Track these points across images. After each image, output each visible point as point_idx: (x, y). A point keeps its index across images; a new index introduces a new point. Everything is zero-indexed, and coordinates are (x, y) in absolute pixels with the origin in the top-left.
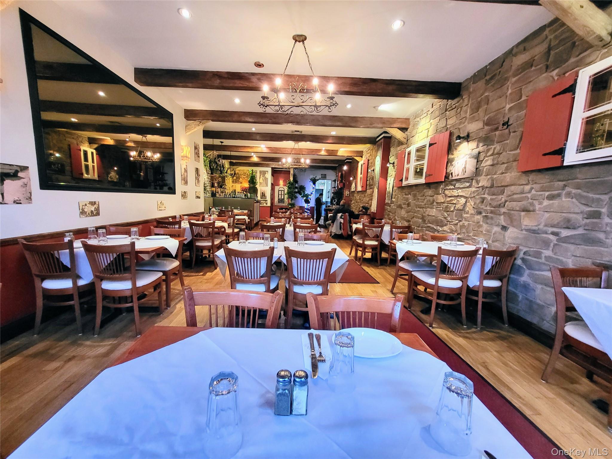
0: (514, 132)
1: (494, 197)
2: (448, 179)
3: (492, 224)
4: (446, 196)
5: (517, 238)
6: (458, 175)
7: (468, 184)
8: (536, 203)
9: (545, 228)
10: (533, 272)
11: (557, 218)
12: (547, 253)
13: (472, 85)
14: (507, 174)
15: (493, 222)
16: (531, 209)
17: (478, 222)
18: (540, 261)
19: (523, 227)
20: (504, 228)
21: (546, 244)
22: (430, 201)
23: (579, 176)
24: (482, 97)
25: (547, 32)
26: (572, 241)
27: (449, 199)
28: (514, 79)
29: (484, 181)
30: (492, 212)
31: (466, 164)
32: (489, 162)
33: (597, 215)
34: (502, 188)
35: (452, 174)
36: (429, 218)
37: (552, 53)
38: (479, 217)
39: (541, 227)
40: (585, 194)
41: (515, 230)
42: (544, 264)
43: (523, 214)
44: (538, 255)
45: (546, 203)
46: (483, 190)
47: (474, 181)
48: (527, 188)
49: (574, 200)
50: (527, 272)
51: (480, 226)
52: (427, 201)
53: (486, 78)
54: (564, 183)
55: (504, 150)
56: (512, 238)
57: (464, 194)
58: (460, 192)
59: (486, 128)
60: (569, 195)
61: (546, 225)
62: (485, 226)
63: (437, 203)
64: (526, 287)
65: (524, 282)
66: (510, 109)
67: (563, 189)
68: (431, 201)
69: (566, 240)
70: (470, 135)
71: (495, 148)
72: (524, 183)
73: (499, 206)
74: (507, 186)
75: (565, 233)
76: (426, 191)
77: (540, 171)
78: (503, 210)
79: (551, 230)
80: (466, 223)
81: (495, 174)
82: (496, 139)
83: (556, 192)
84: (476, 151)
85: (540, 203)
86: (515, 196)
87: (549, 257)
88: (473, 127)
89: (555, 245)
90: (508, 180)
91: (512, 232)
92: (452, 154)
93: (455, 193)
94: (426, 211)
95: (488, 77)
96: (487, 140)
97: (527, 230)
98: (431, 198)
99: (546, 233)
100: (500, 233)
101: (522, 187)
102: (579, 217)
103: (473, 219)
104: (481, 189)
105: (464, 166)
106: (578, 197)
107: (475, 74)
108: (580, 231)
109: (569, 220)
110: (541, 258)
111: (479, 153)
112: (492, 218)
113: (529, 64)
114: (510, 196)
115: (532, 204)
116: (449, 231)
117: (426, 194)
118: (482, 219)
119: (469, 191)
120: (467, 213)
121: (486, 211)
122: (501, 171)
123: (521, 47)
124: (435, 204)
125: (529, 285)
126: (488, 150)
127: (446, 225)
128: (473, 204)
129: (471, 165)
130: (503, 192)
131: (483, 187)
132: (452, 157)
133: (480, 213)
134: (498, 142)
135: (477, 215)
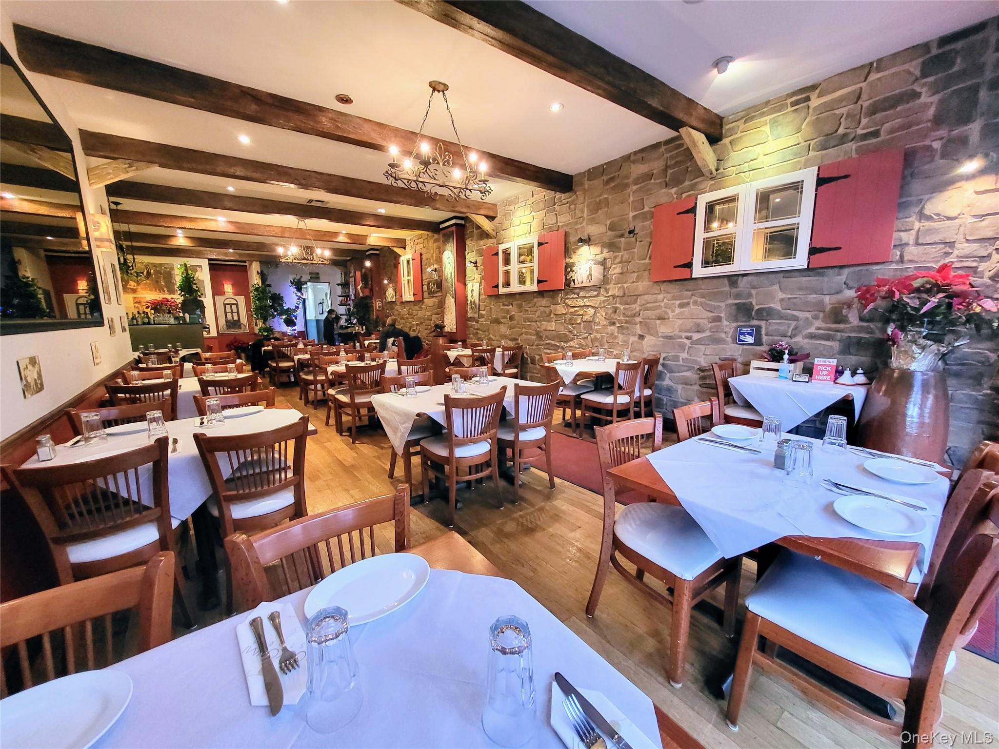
0: (641, 241)
1: (627, 306)
2: (569, 286)
3: (629, 334)
4: (568, 305)
5: (655, 345)
6: (582, 282)
7: (595, 293)
8: (669, 311)
9: (681, 334)
10: (673, 374)
11: (689, 324)
12: (684, 355)
13: (586, 182)
14: (639, 283)
15: (629, 332)
16: (666, 317)
17: (612, 334)
18: (678, 363)
19: (660, 334)
20: (641, 337)
21: (682, 347)
22: (545, 312)
23: (703, 287)
24: (601, 198)
25: (663, 148)
26: (703, 343)
27: (573, 310)
28: (635, 187)
29: (614, 290)
30: (627, 322)
31: (591, 271)
32: (618, 270)
33: (718, 319)
34: (635, 297)
35: (574, 281)
36: (547, 333)
37: (670, 171)
38: (613, 328)
39: (677, 332)
40: (709, 302)
41: (652, 338)
42: (683, 366)
43: (658, 322)
44: (676, 358)
45: (678, 311)
46: (614, 299)
47: (602, 290)
48: (660, 297)
49: (700, 307)
50: (668, 375)
51: (616, 337)
52: (541, 313)
53: (603, 178)
54: (691, 293)
55: (632, 259)
56: (650, 346)
57: (591, 304)
58: (587, 302)
59: (609, 233)
60: (695, 303)
61: (680, 331)
62: (621, 337)
63: (555, 314)
64: (669, 390)
65: (667, 385)
66: (634, 217)
67: (691, 298)
68: (547, 312)
69: (699, 342)
70: (591, 238)
71: (622, 256)
72: (657, 292)
73: (634, 315)
74: (639, 295)
75: (696, 336)
76: (537, 301)
77: (670, 281)
78: (638, 319)
79: (684, 335)
80: (599, 336)
81: (625, 283)
82: (622, 247)
83: (685, 301)
84: (600, 257)
85: (673, 311)
86: (649, 305)
87: (687, 359)
88: (593, 230)
89: (689, 348)
90: (641, 289)
91: (649, 340)
92: (570, 258)
93: (580, 302)
94: (541, 325)
95: (605, 178)
96: (612, 246)
97: (663, 337)
98: (547, 310)
99: (681, 338)
100: (637, 342)
101: (655, 296)
102: (706, 322)
103: (606, 331)
104: (611, 298)
105: (588, 273)
106: (703, 305)
107: (590, 169)
108: (708, 334)
109: (698, 325)
110: (679, 361)
111: (605, 259)
112: (627, 328)
113: (649, 176)
114: (643, 305)
115: (666, 313)
116: (577, 346)
117: (539, 304)
118: (616, 330)
119: (597, 300)
120: (598, 325)
121: (620, 321)
122: (632, 280)
123: (639, 156)
124: (552, 316)
125: (672, 387)
126: (615, 257)
127: (572, 340)
128: (604, 314)
129: (597, 272)
130: (635, 302)
131: (614, 296)
132: (571, 261)
133: (614, 324)
134: (625, 250)
135: (610, 326)
